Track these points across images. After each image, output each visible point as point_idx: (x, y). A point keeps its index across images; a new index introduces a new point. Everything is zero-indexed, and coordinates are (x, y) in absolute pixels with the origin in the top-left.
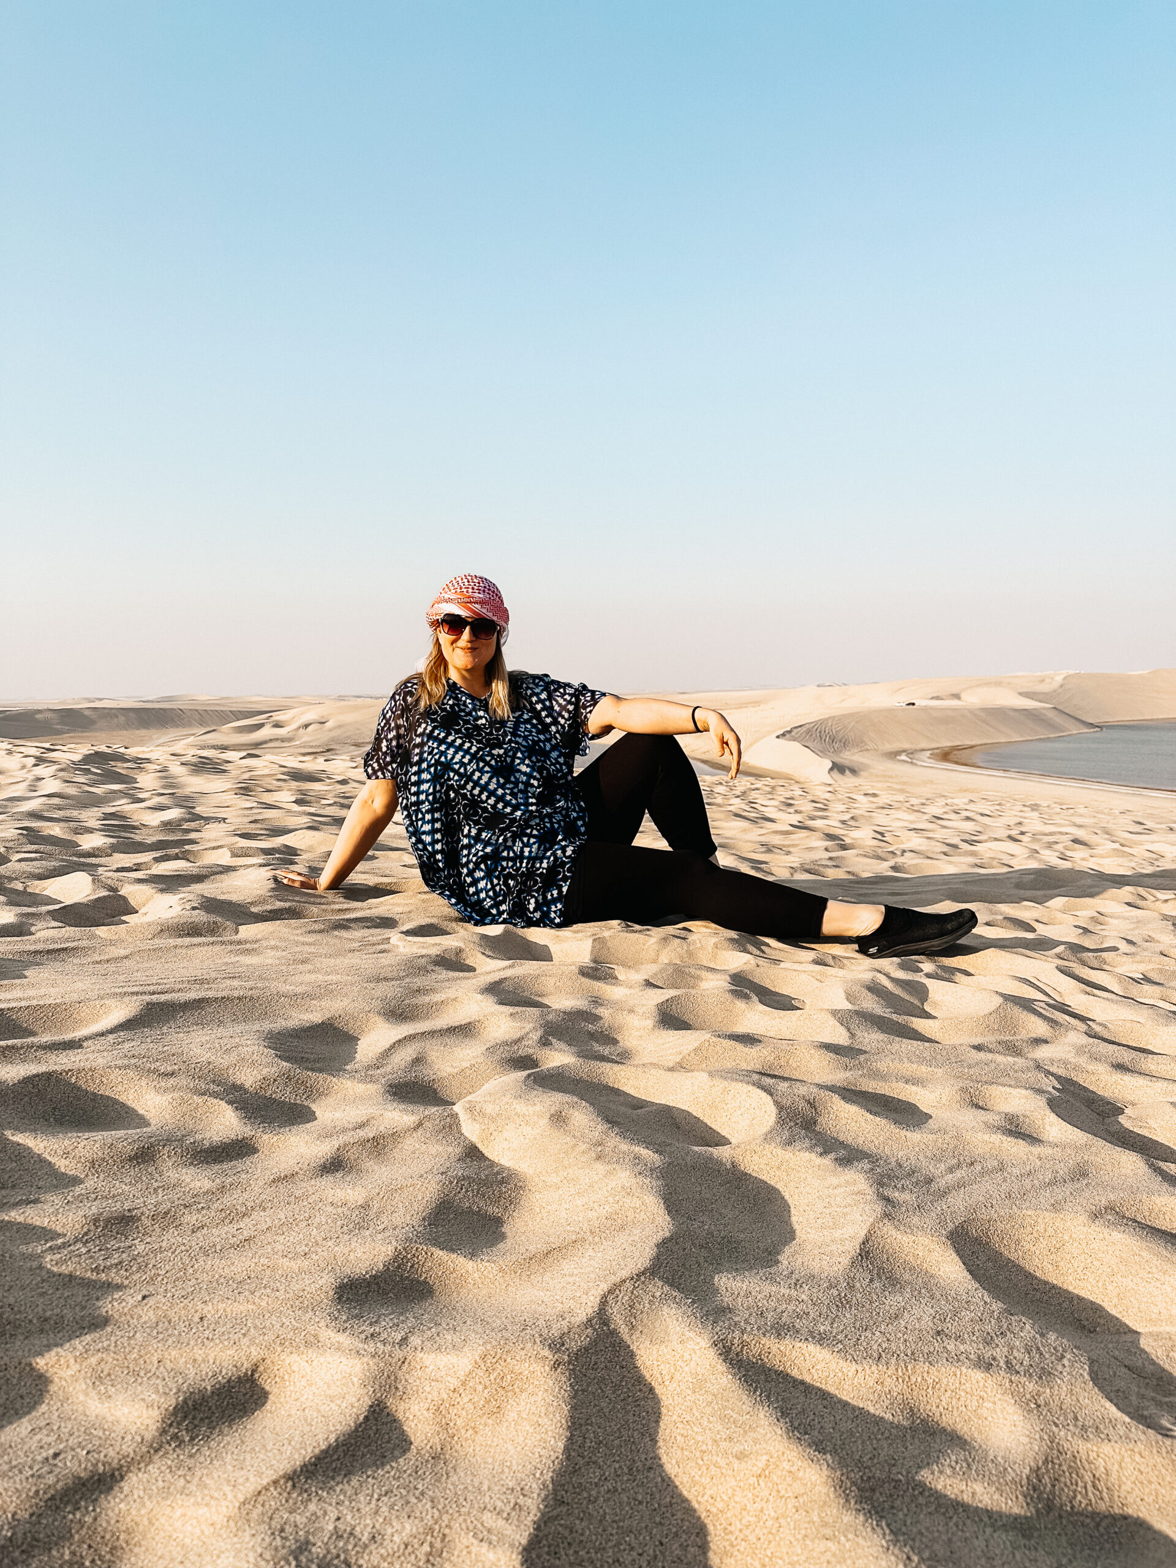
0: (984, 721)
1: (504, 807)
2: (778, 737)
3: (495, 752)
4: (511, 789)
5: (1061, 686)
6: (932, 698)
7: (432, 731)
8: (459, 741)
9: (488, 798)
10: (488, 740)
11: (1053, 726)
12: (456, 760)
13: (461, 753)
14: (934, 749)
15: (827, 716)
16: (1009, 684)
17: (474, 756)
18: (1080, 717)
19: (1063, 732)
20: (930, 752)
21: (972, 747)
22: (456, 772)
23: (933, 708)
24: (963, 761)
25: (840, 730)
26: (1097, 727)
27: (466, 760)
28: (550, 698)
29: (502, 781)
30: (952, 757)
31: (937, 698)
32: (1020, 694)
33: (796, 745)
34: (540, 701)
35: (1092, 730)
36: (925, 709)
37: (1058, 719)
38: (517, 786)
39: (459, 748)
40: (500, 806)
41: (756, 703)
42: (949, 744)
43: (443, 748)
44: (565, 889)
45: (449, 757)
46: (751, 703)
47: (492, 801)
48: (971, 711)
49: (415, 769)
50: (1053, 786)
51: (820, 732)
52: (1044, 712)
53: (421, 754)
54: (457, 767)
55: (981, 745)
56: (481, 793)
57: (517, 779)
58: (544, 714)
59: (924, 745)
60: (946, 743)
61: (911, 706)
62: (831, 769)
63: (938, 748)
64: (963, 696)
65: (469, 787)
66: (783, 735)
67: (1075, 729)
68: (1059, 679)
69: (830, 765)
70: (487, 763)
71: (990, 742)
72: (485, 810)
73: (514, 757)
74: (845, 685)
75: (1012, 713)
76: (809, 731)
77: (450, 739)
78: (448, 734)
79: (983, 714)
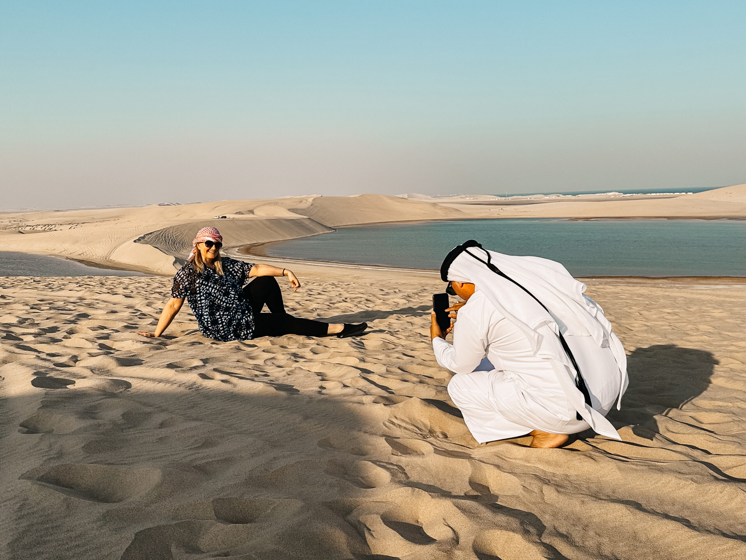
0: (269, 228)
1: (229, 305)
2: (135, 241)
3: (224, 288)
4: (229, 300)
5: (312, 205)
6: (236, 213)
7: (202, 282)
8: (212, 285)
9: (223, 303)
10: (221, 284)
11: (310, 230)
12: (212, 292)
13: (214, 289)
14: (240, 246)
15: (169, 226)
16: (282, 203)
17: (218, 290)
18: (322, 223)
19: (315, 233)
20: (238, 248)
21: (263, 244)
22: (213, 296)
23: (238, 220)
24: (258, 253)
25: (179, 236)
26: (334, 229)
27: (216, 292)
28: (234, 266)
29: (226, 297)
30: (251, 251)
31: (240, 213)
32: (289, 210)
33: (149, 248)
34: (231, 268)
35: (330, 231)
36: (233, 220)
37: (312, 225)
38: (231, 298)
39: (213, 288)
40: (228, 305)
41: (117, 217)
42: (249, 243)
43: (207, 288)
44: (254, 329)
45: (210, 291)
46: (112, 217)
47: (225, 304)
48: (261, 221)
49: (198, 295)
50: (312, 267)
51: (165, 237)
52: (303, 221)
53: (200, 290)
54: (213, 294)
55: (268, 243)
56: (221, 302)
57: (231, 296)
58: (233, 272)
59: (233, 244)
60: (248, 242)
61: (224, 219)
62: (175, 263)
63: (242, 246)
64: (255, 211)
65: (217, 301)
66: (139, 240)
67: (321, 231)
68: (311, 200)
69: (174, 259)
70: (222, 292)
71: (274, 240)
72: (223, 307)
73: (229, 289)
74: (178, 204)
75: (284, 222)
76: (157, 237)
77: (209, 284)
78: (208, 283)
79: (268, 223)
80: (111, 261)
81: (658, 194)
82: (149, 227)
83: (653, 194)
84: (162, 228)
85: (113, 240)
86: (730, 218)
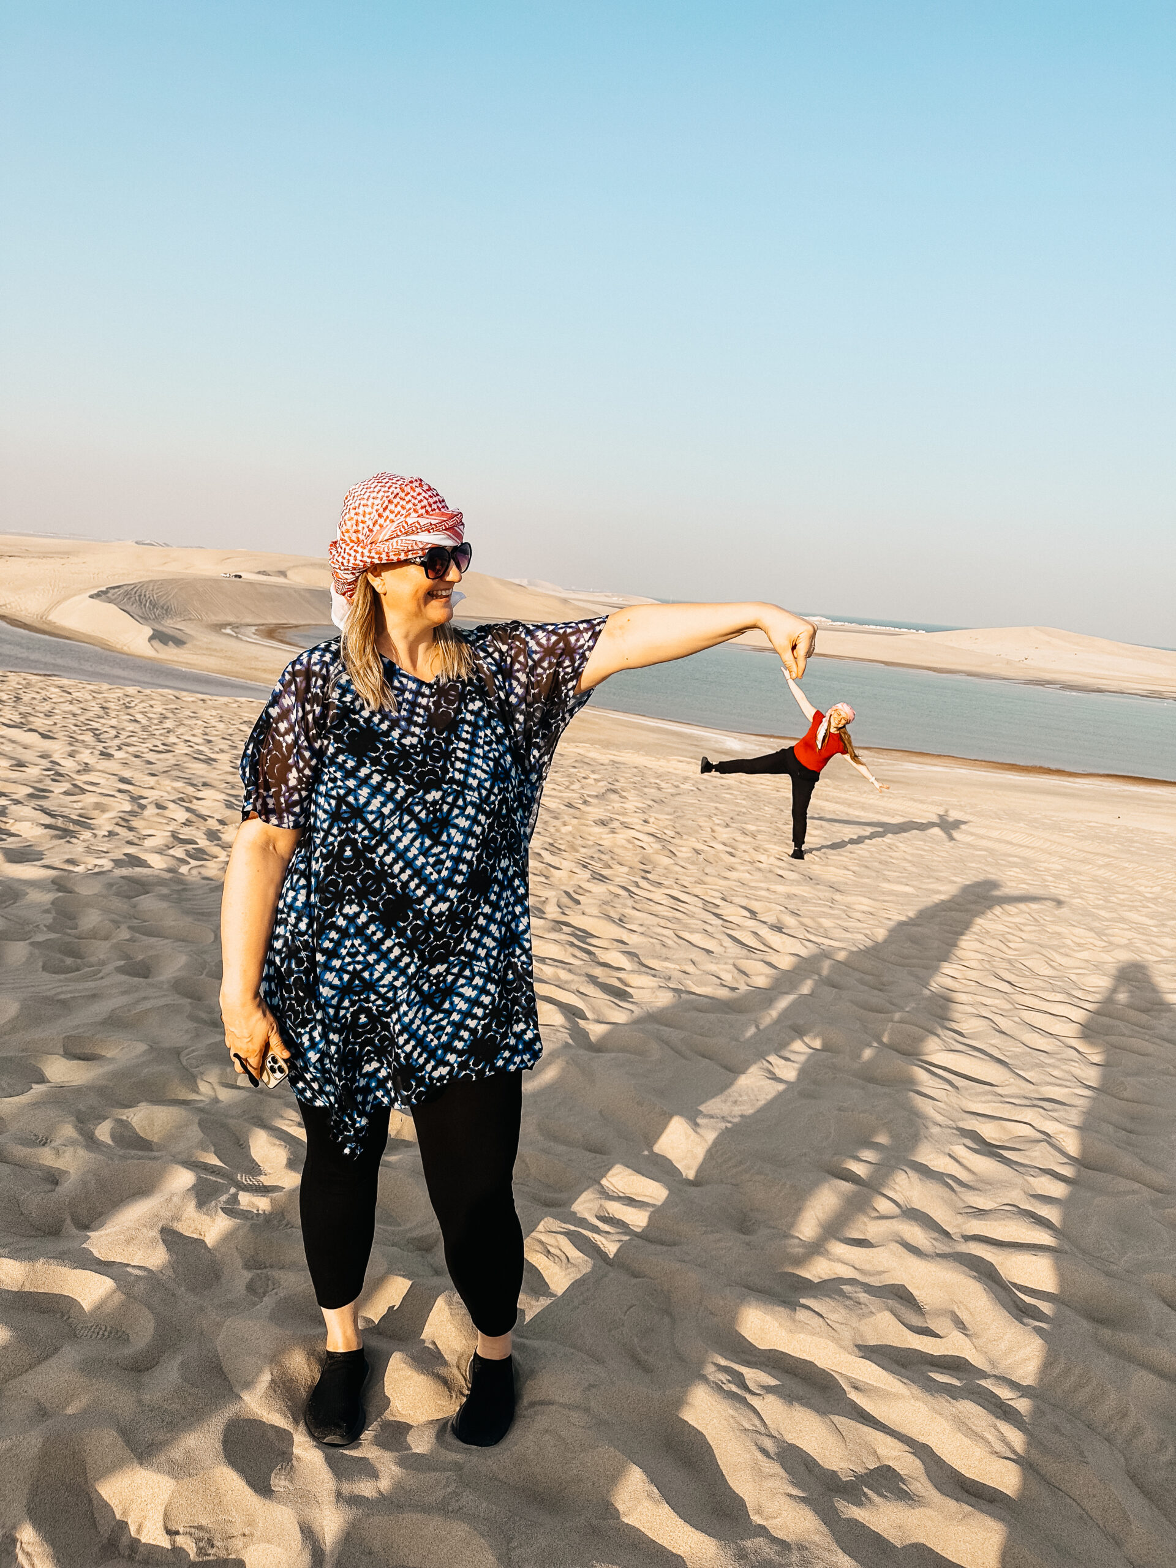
0: (308, 602)
2: (91, 597)
3: (430, 796)
6: (259, 573)
8: (376, 778)
9: (402, 871)
10: (421, 775)
12: (371, 807)
13: (380, 798)
14: (259, 625)
15: (147, 579)
20: (256, 628)
21: (296, 626)
22: (368, 825)
23: (261, 584)
25: (162, 596)
27: (386, 809)
29: (427, 843)
30: (276, 635)
31: (264, 573)
33: (113, 608)
36: (253, 583)
39: (377, 790)
42: (274, 622)
43: (351, 784)
47: (405, 877)
48: (296, 590)
51: (140, 596)
54: (371, 818)
55: (304, 625)
59: (248, 620)
60: (272, 620)
61: (238, 579)
62: (151, 639)
63: (263, 625)
64: (289, 573)
65: (380, 850)
66: (98, 595)
69: (151, 632)
70: (415, 817)
71: (313, 623)
73: (453, 805)
74: (167, 545)
76: (127, 593)
77: (363, 772)
78: (361, 764)
79: (307, 595)
80: (50, 623)
81: (878, 627)
82: (116, 577)
83: (871, 627)
84: (136, 581)
85: (56, 590)
86: (970, 674)
